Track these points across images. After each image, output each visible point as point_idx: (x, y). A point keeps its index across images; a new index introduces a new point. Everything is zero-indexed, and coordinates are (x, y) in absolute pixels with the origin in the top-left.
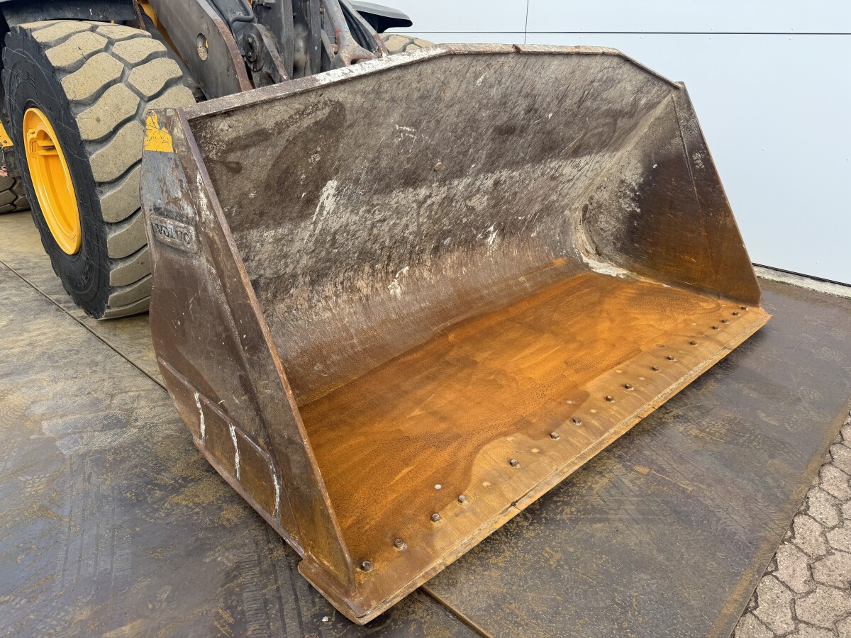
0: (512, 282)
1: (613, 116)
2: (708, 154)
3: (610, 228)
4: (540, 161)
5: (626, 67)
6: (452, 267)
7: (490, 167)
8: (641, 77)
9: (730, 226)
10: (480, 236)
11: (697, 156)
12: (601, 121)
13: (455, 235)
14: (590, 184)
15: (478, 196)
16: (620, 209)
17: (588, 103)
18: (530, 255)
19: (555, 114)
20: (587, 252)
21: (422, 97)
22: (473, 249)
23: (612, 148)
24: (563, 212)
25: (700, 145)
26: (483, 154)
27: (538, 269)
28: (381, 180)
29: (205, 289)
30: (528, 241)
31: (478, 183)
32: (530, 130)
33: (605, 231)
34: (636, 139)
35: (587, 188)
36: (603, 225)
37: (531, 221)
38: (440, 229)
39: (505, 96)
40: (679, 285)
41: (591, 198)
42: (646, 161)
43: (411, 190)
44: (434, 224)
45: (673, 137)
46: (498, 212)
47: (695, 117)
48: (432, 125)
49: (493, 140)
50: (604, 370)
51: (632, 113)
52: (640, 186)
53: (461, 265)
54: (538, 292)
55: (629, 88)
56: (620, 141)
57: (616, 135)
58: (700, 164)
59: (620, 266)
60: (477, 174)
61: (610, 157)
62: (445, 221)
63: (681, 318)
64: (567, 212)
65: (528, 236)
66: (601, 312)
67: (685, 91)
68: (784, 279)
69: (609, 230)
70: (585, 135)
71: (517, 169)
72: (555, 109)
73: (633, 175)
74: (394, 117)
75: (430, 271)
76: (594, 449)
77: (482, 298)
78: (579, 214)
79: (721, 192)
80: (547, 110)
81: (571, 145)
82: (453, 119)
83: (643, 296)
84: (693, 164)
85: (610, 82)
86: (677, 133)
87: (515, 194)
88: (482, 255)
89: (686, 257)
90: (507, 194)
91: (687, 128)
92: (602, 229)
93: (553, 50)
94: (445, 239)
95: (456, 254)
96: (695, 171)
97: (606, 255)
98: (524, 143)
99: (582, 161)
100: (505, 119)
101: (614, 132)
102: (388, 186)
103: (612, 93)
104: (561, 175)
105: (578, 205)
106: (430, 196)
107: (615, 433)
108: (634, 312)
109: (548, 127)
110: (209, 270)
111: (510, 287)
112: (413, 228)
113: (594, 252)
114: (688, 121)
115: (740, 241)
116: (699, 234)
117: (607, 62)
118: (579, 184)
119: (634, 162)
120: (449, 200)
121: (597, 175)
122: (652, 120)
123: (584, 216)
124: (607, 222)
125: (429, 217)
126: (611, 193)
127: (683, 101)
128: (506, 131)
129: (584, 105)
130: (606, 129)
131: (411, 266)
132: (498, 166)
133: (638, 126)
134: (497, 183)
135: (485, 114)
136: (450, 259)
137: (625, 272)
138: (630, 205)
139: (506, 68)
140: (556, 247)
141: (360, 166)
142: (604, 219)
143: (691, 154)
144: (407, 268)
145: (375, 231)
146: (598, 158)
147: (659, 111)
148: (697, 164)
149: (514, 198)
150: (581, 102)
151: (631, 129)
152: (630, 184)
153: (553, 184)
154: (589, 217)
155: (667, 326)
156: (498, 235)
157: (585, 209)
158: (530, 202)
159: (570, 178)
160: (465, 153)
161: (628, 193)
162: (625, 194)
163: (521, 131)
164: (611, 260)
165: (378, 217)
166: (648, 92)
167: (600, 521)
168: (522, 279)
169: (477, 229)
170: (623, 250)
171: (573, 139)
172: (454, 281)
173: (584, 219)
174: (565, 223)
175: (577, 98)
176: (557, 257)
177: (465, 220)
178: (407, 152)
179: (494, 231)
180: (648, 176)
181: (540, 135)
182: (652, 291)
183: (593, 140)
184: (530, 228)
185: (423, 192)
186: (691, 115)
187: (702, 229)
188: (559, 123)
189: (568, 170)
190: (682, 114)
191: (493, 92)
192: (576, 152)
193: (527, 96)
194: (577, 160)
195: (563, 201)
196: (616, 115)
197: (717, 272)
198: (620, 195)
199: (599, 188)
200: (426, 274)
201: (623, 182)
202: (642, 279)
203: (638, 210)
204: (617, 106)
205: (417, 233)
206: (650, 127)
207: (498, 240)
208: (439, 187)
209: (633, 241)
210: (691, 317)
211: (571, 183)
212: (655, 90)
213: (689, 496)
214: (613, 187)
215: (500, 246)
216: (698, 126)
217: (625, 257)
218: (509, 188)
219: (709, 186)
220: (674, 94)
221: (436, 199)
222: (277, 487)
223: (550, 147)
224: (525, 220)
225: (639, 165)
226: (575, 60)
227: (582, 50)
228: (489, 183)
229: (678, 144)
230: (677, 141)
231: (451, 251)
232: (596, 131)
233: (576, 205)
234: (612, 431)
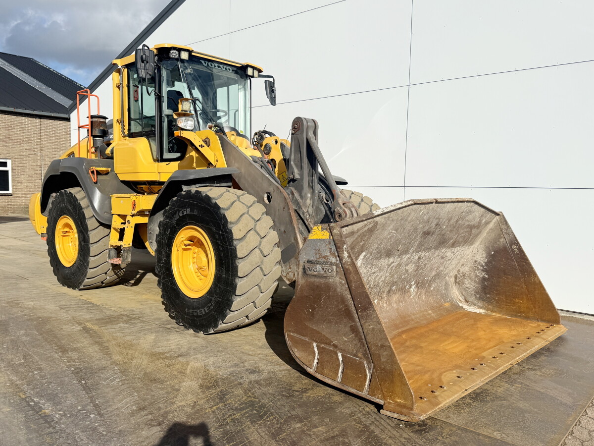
0: (425, 313)
1: (470, 228)
2: (520, 246)
3: (472, 286)
4: (437, 249)
5: (476, 206)
6: (396, 302)
7: (418, 250)
8: (483, 210)
9: (537, 282)
10: (408, 287)
11: (514, 247)
12: (465, 230)
13: (398, 285)
14: (458, 263)
15: (411, 264)
16: (476, 276)
17: (460, 222)
18: (431, 300)
19: (447, 226)
20: (460, 301)
21: (402, 219)
22: (405, 294)
23: (469, 244)
24: (445, 278)
25: (515, 242)
26: (417, 243)
27: (437, 307)
28: (379, 253)
29: (335, 290)
30: (429, 292)
31: (412, 257)
32: (436, 234)
33: (469, 289)
34: (480, 240)
35: (457, 265)
36: (467, 285)
37: (430, 281)
38: (393, 281)
39: (429, 219)
40: (515, 316)
41: (459, 271)
42: (488, 250)
43: (387, 259)
44: (391, 277)
45: (500, 238)
46: (417, 274)
47: (510, 228)
48: (402, 230)
49: (421, 237)
50: (489, 349)
51: (479, 226)
52: (486, 263)
53: (400, 302)
54: (440, 318)
55: (478, 215)
56: (473, 240)
57: (471, 237)
58: (516, 251)
59: (480, 308)
60: (412, 253)
61: (468, 248)
62: (396, 276)
63: (520, 330)
64: (447, 278)
65: (429, 289)
66: (477, 328)
67: (503, 215)
68: (572, 315)
69: (471, 288)
70: (458, 236)
71: (428, 252)
72: (446, 224)
73: (481, 258)
74: (391, 227)
75: (386, 303)
76: (494, 374)
77: (412, 320)
78: (453, 280)
79: (529, 264)
80: (443, 225)
81: (451, 241)
82: (409, 228)
83: (496, 321)
84: (513, 251)
85: (470, 212)
86: (502, 236)
87: (426, 264)
88: (409, 297)
89: (517, 300)
90: (422, 264)
91: (507, 234)
92: (467, 288)
93: (449, 200)
94: (393, 286)
95: (397, 295)
96: (514, 254)
97: (471, 302)
98: (433, 239)
99: (456, 249)
100: (427, 228)
101: (470, 235)
102: (380, 256)
103: (470, 217)
104: (446, 256)
105: (453, 274)
106: (393, 263)
107: (502, 369)
108: (495, 328)
109: (443, 232)
110: (341, 283)
111: (425, 315)
112: (383, 278)
113: (464, 301)
114: (507, 230)
115: (544, 289)
116: (522, 287)
117: (469, 204)
118: (454, 262)
119: (480, 251)
120: (400, 265)
121: (462, 258)
122: (488, 230)
123: (455, 281)
124: (469, 283)
125: (390, 273)
126: (470, 267)
127: (503, 220)
128: (427, 234)
129: (458, 223)
130: (467, 234)
131: (379, 300)
132: (421, 250)
133: (481, 233)
134: (419, 258)
135: (421, 226)
136: (395, 297)
137: (484, 311)
138: (482, 274)
139: (431, 208)
140: (445, 297)
141: (374, 246)
142: (467, 282)
143: (511, 246)
144: (377, 300)
145: (370, 279)
146: (462, 249)
147: (491, 225)
148: (515, 251)
149: (425, 267)
150: (457, 221)
151: (478, 235)
152: (480, 263)
153: (442, 261)
154: (458, 281)
155: (514, 333)
156: (416, 287)
157: (456, 277)
158: (431, 269)
159: (450, 258)
160: (410, 243)
161: (480, 267)
162: (478, 268)
163: (432, 234)
164: (475, 305)
165: (373, 271)
166: (486, 217)
167: (505, 400)
168: (430, 312)
169: (407, 282)
170: (481, 299)
171: (452, 238)
172: (397, 309)
173: (456, 282)
174: (447, 284)
175: (456, 219)
176: (445, 302)
177: (403, 277)
178: (391, 241)
179: (414, 284)
180: (489, 258)
181: (439, 236)
182: (501, 320)
183: (461, 240)
184: (430, 285)
185: (391, 260)
186: (508, 227)
187: (523, 284)
188: (447, 231)
189: (449, 254)
190: (503, 227)
191: (425, 217)
192: (453, 245)
193: (437, 219)
194: (454, 249)
195: (445, 271)
196: (471, 227)
197: (535, 307)
198: (475, 269)
199: (463, 265)
200: (385, 305)
201: (476, 261)
202: (494, 314)
203: (487, 276)
204: (472, 223)
205: (384, 282)
206: (487, 234)
207: (416, 290)
208: (397, 258)
209: (486, 293)
210: (526, 329)
211: (450, 261)
212: (489, 216)
213: (542, 393)
214: (471, 264)
215: (417, 293)
216: (512, 232)
217: (482, 302)
218: (424, 261)
219: (523, 262)
220: (498, 217)
221: (395, 264)
222: (368, 375)
223: (443, 242)
224: (428, 280)
225: (484, 252)
226: (456, 204)
227: (460, 200)
228: (416, 258)
229: (503, 241)
230: (503, 240)
231: (395, 294)
232: (463, 235)
233: (451, 274)
234: (500, 369)
